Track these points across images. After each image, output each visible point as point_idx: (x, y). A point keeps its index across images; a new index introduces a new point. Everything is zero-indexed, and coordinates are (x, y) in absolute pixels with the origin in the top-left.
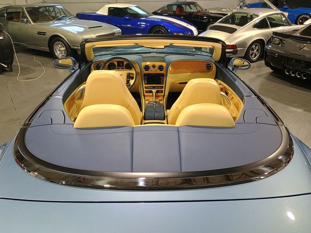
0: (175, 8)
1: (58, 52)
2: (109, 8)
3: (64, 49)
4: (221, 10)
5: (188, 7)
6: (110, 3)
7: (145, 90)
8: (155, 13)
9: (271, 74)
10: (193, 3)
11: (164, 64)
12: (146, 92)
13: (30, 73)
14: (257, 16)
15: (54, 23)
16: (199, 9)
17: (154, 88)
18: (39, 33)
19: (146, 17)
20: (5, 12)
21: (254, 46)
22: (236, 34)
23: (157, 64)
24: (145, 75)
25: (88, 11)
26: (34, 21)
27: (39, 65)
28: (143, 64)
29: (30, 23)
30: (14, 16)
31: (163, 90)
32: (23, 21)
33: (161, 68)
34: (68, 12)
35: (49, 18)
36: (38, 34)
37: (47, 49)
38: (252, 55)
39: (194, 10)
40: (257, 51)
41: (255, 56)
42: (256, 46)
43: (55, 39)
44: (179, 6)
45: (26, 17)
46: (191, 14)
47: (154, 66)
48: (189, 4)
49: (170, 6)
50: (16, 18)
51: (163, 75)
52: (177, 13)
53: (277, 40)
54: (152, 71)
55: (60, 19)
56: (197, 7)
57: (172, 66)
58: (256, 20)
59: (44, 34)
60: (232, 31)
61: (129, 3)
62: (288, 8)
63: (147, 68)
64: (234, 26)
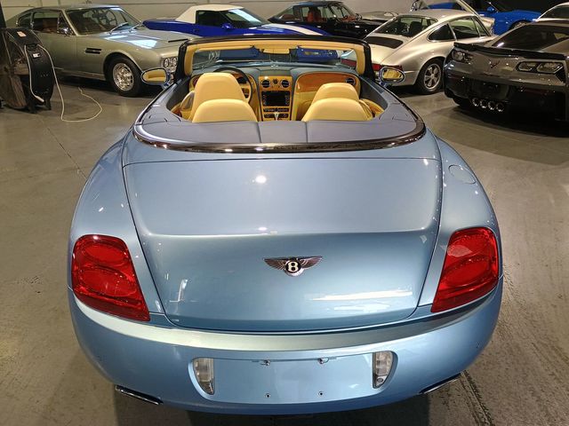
0: (305, 12)
1: (120, 81)
2: (198, 12)
3: (129, 75)
4: (383, 16)
5: (327, 10)
6: (197, 4)
7: (264, 113)
8: (273, 20)
9: (455, 109)
10: (336, 4)
11: (289, 79)
12: (266, 116)
13: (79, 111)
14: (435, 21)
15: (111, 35)
16: (346, 13)
17: (276, 110)
18: (89, 51)
19: (258, 25)
20: (31, 17)
21: (430, 69)
22: (402, 49)
23: (280, 78)
24: (263, 93)
25: (161, 18)
26: (80, 32)
27: (91, 101)
28: (261, 79)
29: (74, 34)
30: (45, 24)
31: (289, 113)
32: (62, 32)
33: (285, 83)
34: (132, 18)
35: (100, 28)
36: (87, 52)
37: (101, 76)
38: (427, 82)
39: (337, 15)
40: (436, 76)
41: (433, 84)
42: (433, 68)
43: (116, 59)
44: (313, 9)
45: (67, 26)
46: (332, 21)
47: (275, 81)
48: (329, 5)
49: (297, 9)
50: (49, 27)
51: (288, 93)
52: (310, 20)
53: (461, 55)
54: (273, 88)
55: (119, 29)
56: (343, 9)
57: (300, 81)
58: (435, 27)
59: (97, 51)
60: (395, 44)
61: (230, 3)
62: (494, 11)
63: (266, 83)
64: (399, 37)
